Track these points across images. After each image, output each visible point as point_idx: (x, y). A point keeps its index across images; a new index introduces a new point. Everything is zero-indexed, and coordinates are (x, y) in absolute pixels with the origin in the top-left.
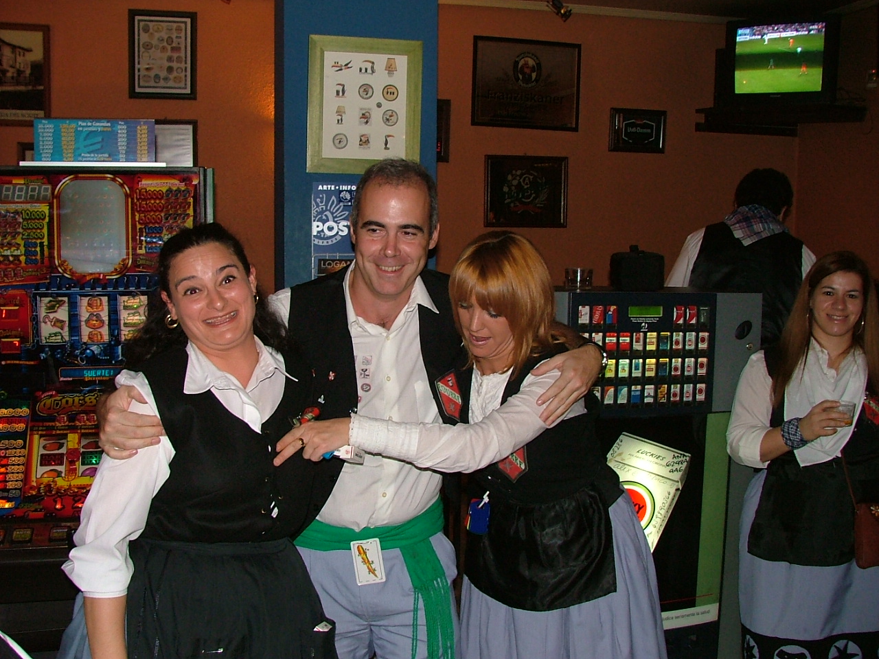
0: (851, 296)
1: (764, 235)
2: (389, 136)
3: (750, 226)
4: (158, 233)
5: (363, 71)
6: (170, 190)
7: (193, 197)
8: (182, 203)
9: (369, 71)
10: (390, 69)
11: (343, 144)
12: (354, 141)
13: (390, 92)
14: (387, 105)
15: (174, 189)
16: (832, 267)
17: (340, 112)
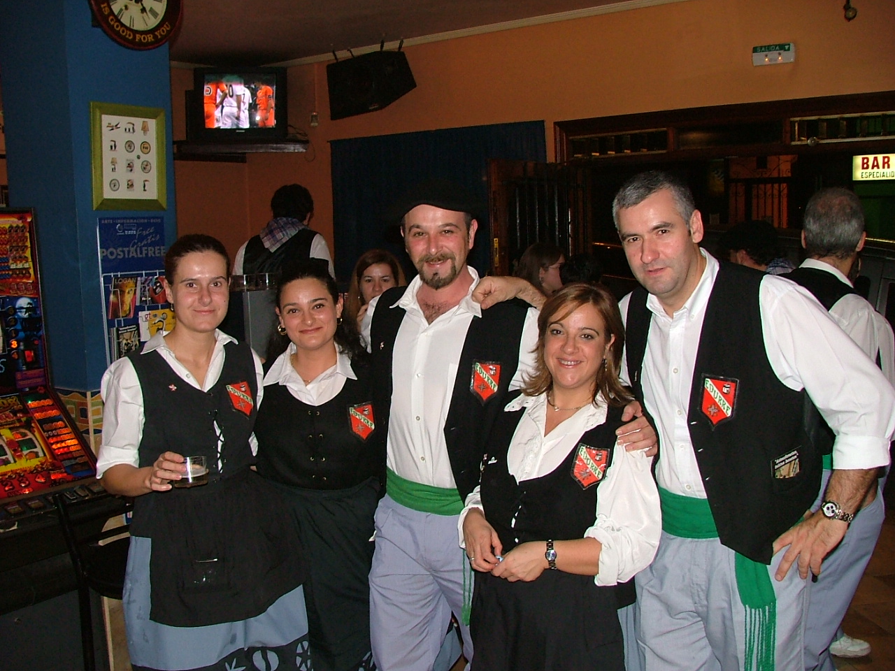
0: (385, 281)
1: (284, 241)
2: (146, 181)
3: (274, 236)
4: (6, 262)
5: (127, 130)
6: (11, 227)
7: (28, 232)
8: (21, 237)
9: (131, 130)
10: (145, 129)
11: (117, 187)
12: (124, 185)
13: (145, 147)
14: (144, 157)
15: (15, 225)
16: (370, 261)
17: (113, 162)
